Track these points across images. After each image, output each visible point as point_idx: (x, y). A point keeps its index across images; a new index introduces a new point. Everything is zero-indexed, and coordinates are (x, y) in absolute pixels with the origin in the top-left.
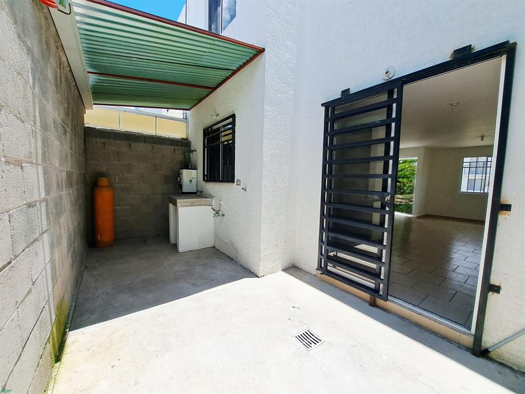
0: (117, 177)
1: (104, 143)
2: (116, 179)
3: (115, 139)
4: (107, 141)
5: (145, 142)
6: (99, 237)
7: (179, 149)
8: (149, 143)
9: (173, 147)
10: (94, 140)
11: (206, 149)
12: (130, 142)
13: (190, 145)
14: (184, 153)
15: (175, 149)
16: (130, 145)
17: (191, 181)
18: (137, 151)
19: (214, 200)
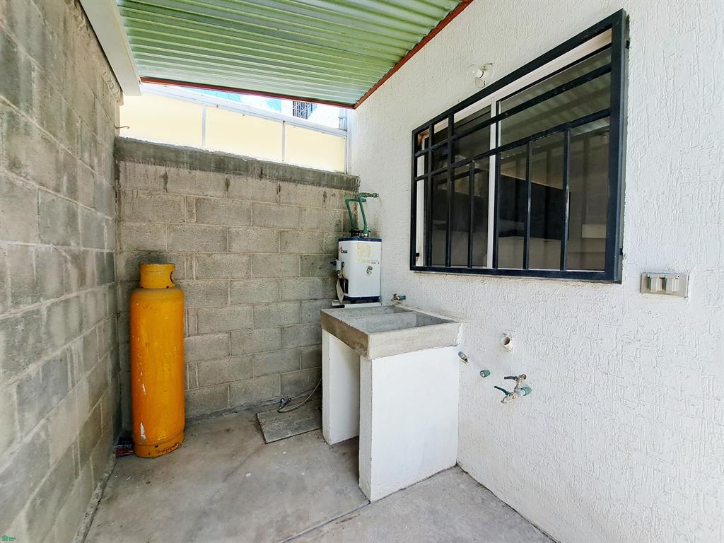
0: (194, 264)
1: (165, 177)
2: (191, 267)
3: (192, 167)
4: (172, 171)
5: (261, 176)
6: (142, 431)
7: (334, 195)
8: (271, 178)
9: (322, 189)
10: (141, 167)
11: (421, 184)
12: (226, 176)
13: (358, 186)
14: (347, 202)
15: (325, 192)
16: (227, 185)
17: (370, 268)
18: (241, 197)
19: (460, 328)
